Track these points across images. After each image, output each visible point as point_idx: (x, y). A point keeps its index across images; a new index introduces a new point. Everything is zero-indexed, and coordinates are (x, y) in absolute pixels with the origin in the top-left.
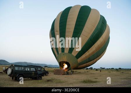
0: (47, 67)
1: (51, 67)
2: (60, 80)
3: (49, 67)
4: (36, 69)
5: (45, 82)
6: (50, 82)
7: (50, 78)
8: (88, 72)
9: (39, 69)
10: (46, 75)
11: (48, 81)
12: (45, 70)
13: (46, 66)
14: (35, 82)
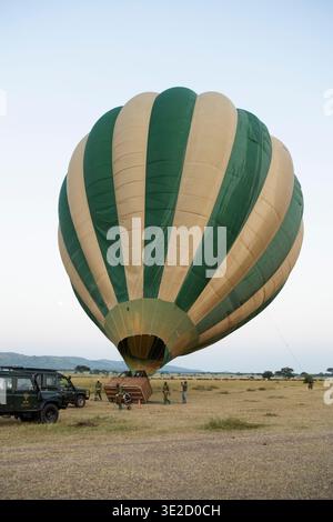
0: (88, 369)
1: (104, 372)
2: (125, 421)
3: (97, 372)
4: (35, 383)
5: (69, 431)
6: (85, 429)
7: (92, 417)
8: (262, 389)
9: (49, 381)
10: (77, 406)
11: (81, 424)
12: (71, 385)
13: (81, 369)
14: (31, 429)
